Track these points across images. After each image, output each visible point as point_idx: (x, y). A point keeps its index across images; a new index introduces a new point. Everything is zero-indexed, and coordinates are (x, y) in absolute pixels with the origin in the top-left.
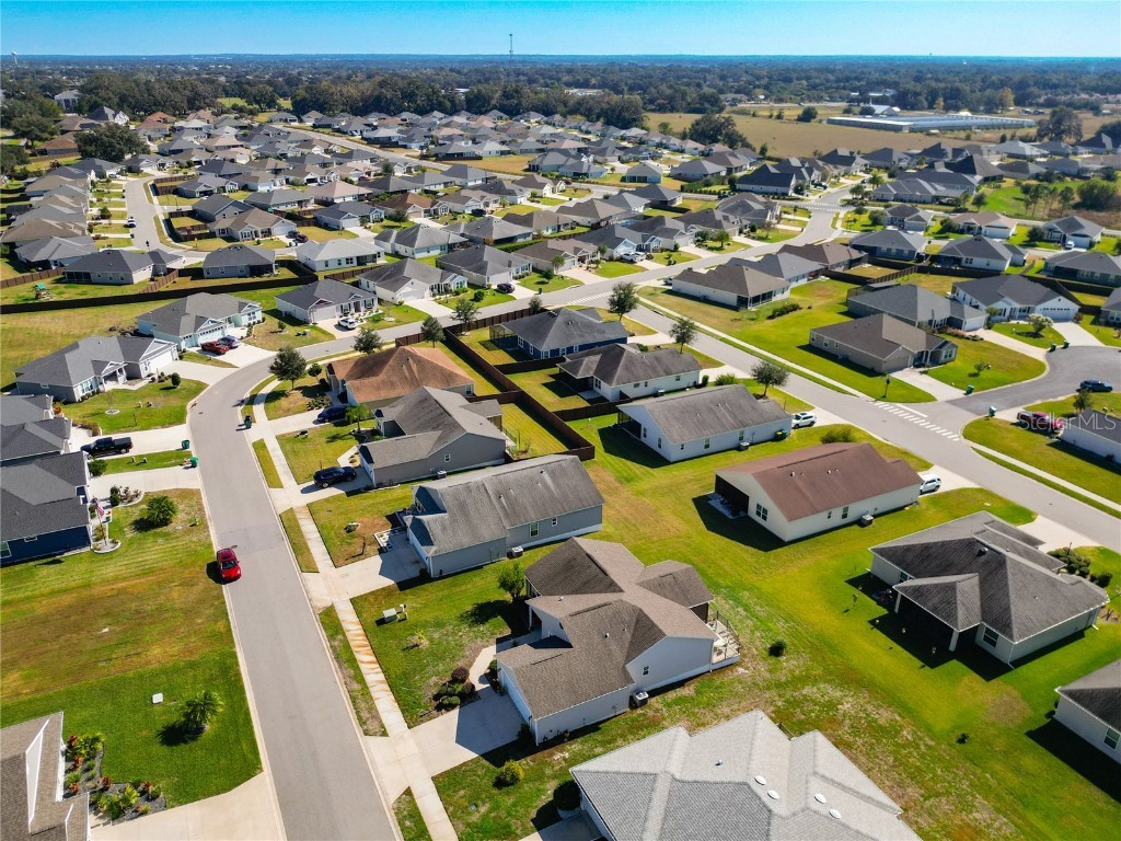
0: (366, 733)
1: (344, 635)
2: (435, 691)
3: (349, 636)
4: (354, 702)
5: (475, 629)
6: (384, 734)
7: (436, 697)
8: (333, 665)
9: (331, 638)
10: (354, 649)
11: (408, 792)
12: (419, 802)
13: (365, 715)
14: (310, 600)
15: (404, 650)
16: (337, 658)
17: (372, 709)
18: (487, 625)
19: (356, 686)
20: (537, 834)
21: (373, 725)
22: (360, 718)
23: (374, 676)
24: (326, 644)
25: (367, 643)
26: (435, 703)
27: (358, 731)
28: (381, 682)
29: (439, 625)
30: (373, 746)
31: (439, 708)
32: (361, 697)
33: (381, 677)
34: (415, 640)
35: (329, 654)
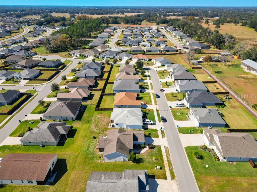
0: (168, 147)
1: (169, 169)
2: (155, 149)
3: (168, 168)
4: (169, 153)
5: (142, 157)
6: (165, 146)
7: (155, 148)
8: (172, 163)
9: (172, 169)
10: (168, 164)
11: (163, 138)
12: (162, 136)
13: (167, 150)
14: (177, 184)
15: (158, 159)
16: (171, 164)
17: (166, 151)
18: (140, 157)
19: (168, 156)
20: (148, 128)
21: (166, 148)
22: (168, 150)
23: (165, 157)
24: (174, 168)
25: (165, 165)
26: (155, 147)
27: (169, 148)
28: (163, 155)
29: (149, 162)
30: (167, 145)
31: (155, 146)
32: (168, 154)
33: (163, 156)
34: (155, 161)
35: (173, 166)
